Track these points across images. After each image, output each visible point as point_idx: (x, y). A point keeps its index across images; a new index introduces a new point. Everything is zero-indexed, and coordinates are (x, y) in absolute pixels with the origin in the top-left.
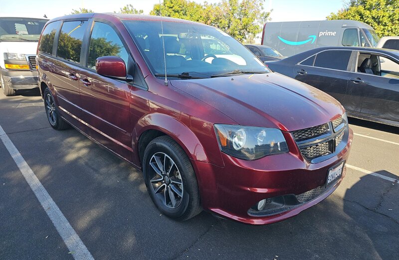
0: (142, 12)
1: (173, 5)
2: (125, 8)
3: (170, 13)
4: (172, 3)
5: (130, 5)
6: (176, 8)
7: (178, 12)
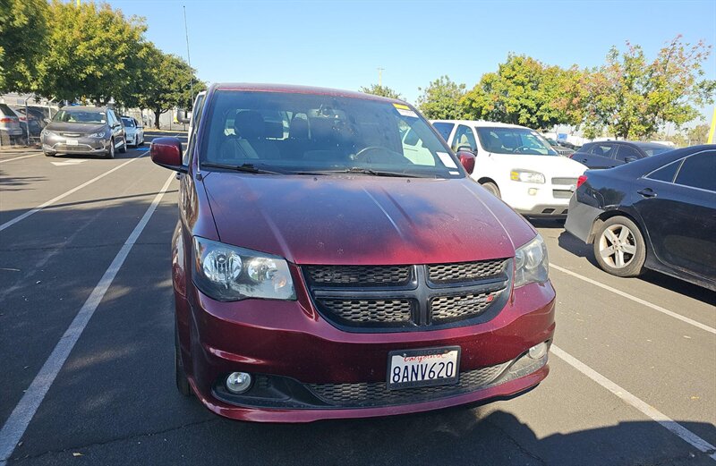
0: (464, 87)
1: (515, 72)
2: (438, 81)
3: (508, 86)
4: (514, 70)
5: (447, 77)
6: (520, 78)
7: (523, 84)
